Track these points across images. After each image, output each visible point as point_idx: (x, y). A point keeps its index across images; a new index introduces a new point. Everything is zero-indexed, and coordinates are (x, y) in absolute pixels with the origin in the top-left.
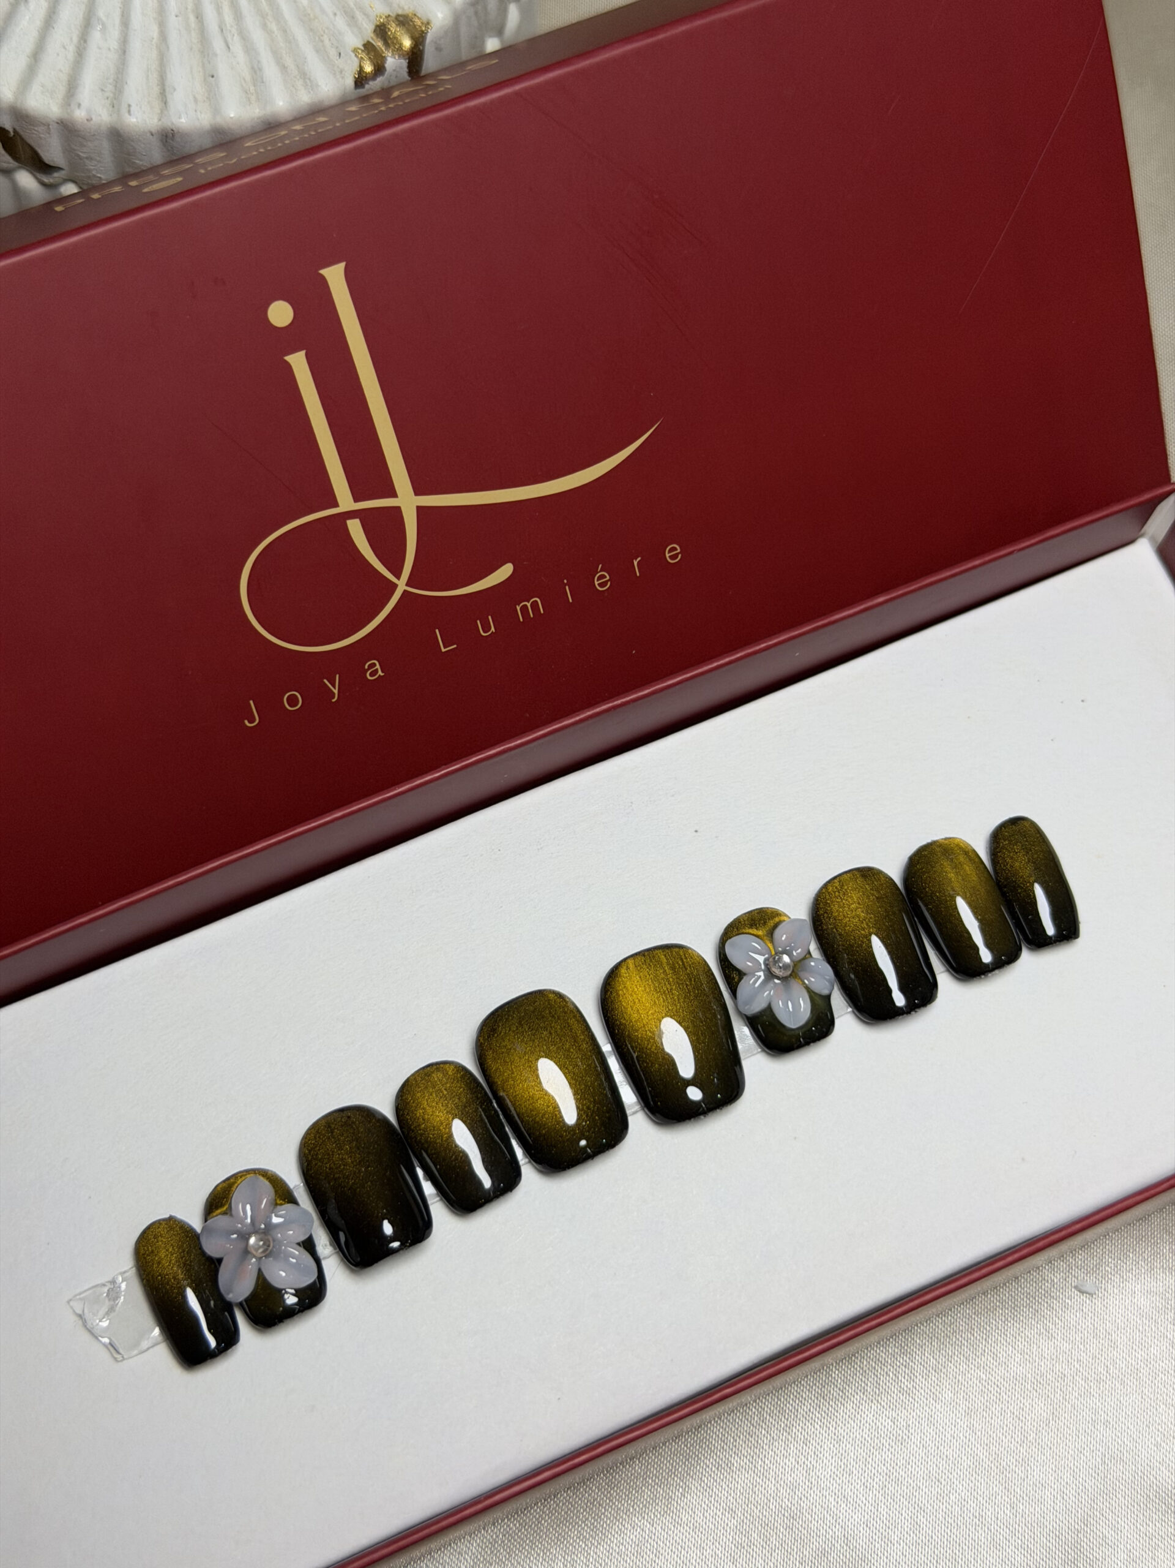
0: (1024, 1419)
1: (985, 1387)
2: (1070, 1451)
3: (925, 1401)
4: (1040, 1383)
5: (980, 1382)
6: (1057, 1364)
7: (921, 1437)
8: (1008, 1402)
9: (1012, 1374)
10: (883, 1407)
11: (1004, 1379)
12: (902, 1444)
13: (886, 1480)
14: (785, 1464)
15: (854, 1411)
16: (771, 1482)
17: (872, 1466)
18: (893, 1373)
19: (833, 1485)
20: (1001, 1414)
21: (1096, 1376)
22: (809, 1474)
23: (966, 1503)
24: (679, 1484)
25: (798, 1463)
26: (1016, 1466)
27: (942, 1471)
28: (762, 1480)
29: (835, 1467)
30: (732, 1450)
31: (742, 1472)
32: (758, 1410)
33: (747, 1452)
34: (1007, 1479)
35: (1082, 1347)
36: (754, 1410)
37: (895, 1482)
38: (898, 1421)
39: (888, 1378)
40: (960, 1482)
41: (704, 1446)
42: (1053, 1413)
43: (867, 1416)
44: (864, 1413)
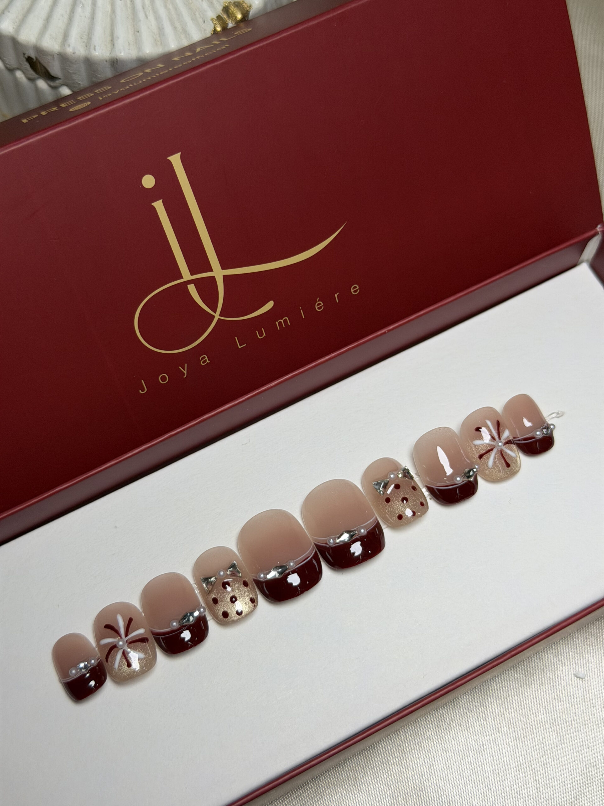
0: (545, 743)
1: (524, 725)
2: (569, 760)
3: (493, 731)
4: (554, 724)
5: (522, 723)
6: (563, 714)
7: (490, 750)
8: (537, 734)
9: (539, 719)
10: (471, 734)
11: (535, 722)
12: (480, 754)
13: (471, 772)
14: (418, 762)
15: (455, 735)
16: (410, 772)
17: (463, 764)
18: (476, 716)
19: (442, 774)
20: (533, 740)
21: (583, 722)
22: (430, 768)
23: (513, 786)
24: (361, 771)
25: (424, 762)
26: (540, 767)
27: (501, 769)
28: (405, 770)
29: (444, 765)
30: (390, 754)
31: (395, 766)
32: (404, 733)
33: (398, 755)
34: (535, 774)
35: (577, 706)
36: (402, 733)
37: (476, 774)
38: (478, 741)
39: (473, 719)
40: (510, 775)
41: (375, 751)
42: (560, 740)
43: (462, 738)
44: (460, 736)
